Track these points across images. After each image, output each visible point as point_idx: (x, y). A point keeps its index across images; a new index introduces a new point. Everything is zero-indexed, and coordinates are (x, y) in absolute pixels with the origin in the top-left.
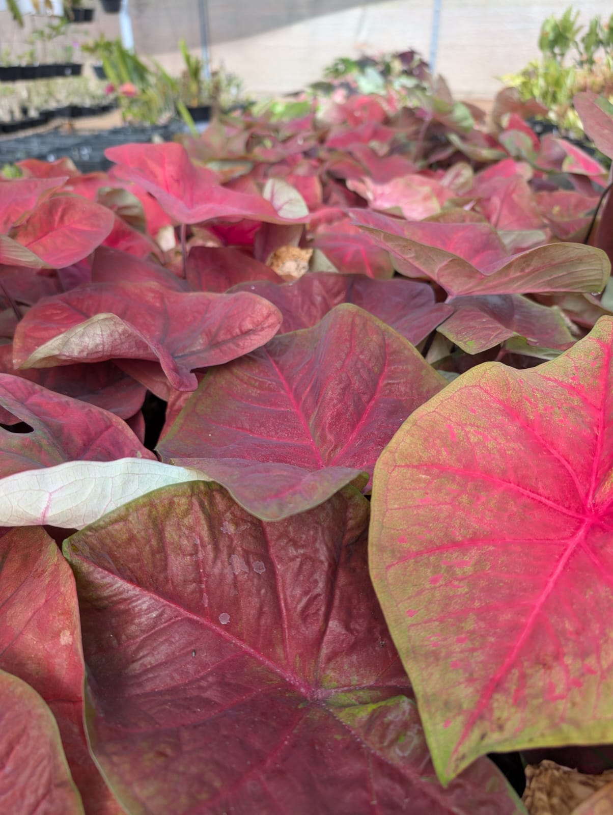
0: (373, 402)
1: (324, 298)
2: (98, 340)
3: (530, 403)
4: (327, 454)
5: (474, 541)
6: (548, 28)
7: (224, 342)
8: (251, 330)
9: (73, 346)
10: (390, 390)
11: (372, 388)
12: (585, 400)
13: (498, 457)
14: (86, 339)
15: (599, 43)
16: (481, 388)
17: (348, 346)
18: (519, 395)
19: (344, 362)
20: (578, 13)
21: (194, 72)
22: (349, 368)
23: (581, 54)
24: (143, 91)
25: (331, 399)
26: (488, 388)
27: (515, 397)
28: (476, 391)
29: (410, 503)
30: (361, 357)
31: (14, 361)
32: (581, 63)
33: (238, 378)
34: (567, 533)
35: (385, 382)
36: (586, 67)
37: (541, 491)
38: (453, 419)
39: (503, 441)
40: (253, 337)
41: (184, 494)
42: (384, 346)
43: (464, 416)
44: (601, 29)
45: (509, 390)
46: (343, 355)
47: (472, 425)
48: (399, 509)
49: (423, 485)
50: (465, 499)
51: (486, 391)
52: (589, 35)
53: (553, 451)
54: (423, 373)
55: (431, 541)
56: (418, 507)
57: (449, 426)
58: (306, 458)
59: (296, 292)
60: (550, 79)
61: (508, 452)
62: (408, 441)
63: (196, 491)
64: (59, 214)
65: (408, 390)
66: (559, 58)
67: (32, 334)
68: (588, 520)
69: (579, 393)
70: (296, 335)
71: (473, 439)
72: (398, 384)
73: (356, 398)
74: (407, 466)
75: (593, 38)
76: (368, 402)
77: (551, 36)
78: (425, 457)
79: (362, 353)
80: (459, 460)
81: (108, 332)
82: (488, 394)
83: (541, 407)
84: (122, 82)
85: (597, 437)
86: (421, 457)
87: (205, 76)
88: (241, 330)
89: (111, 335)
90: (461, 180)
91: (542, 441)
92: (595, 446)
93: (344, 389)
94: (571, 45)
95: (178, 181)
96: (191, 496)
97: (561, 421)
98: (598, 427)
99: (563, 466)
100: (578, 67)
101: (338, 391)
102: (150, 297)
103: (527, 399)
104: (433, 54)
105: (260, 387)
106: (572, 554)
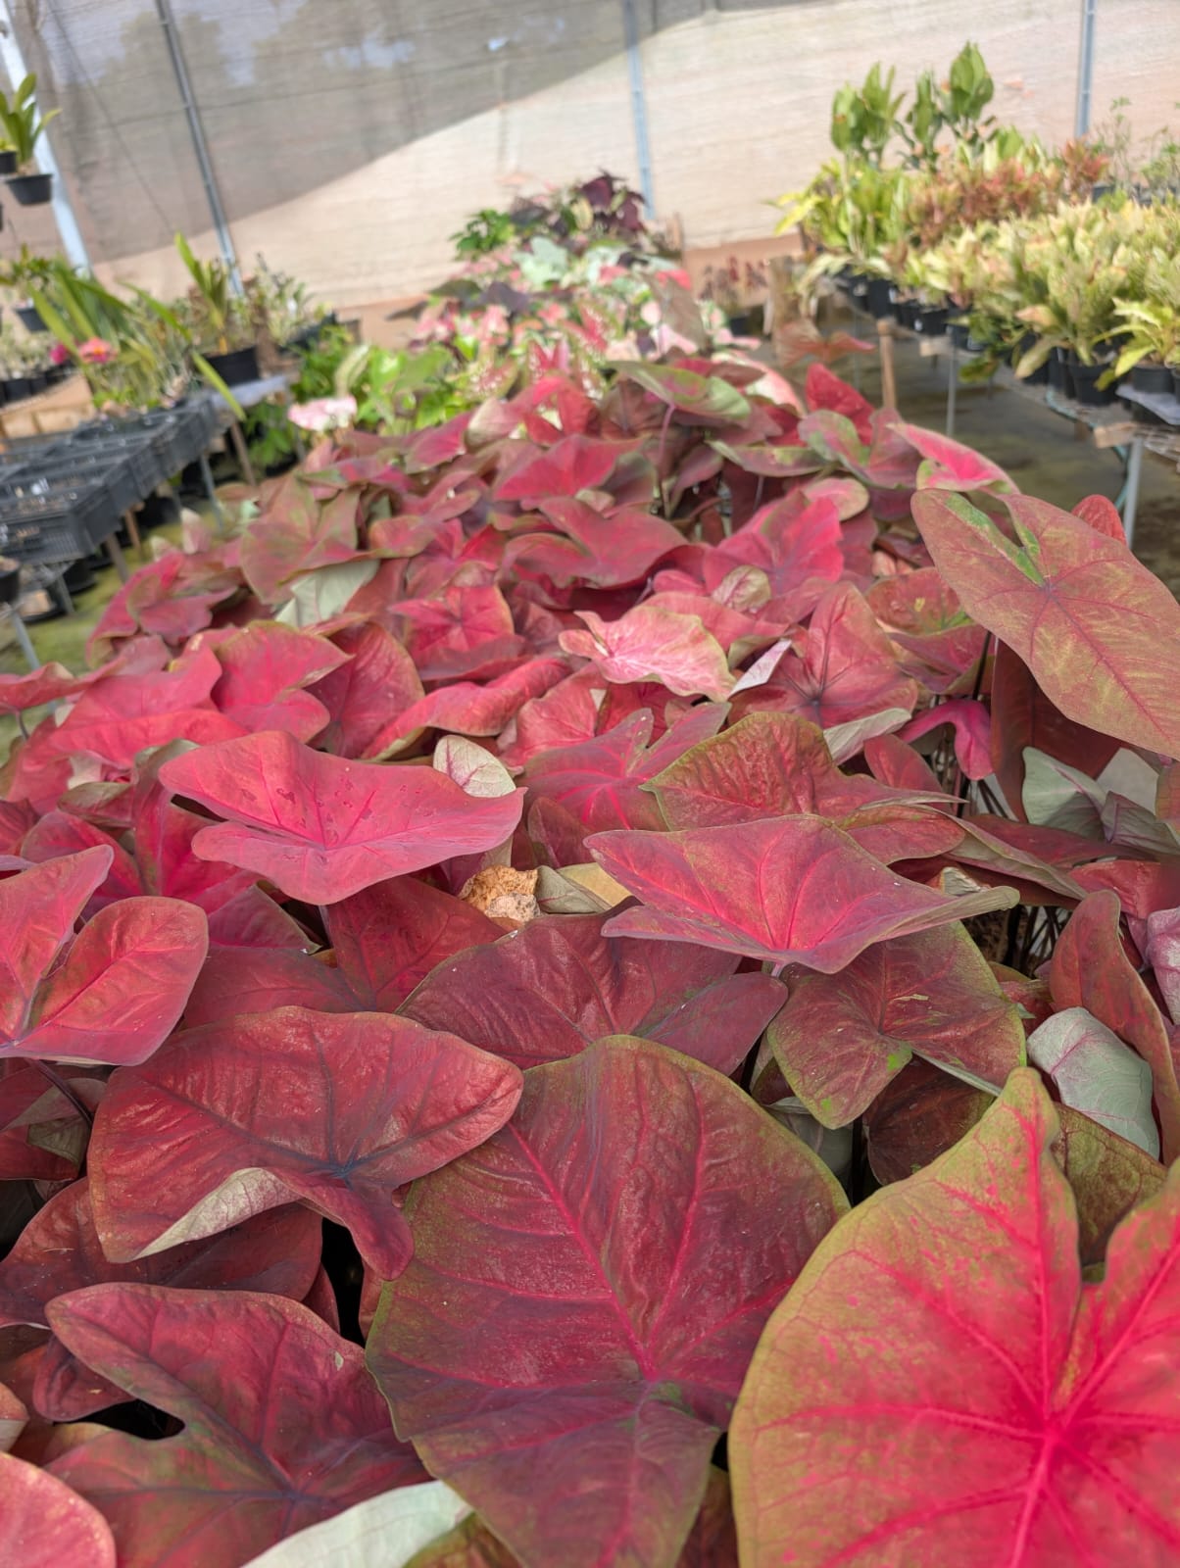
0: (695, 1204)
1: (572, 958)
2: (242, 1203)
3: (934, 1260)
4: (640, 1321)
5: (891, 1526)
6: (843, 109)
7: (437, 1127)
8: (474, 1107)
9: (205, 1223)
10: (718, 1178)
11: (686, 1182)
12: (1012, 1233)
13: (901, 1373)
14: (224, 1207)
15: (939, 118)
16: (858, 1254)
17: (637, 1117)
18: (914, 1251)
19: (636, 1148)
20: (892, 73)
21: (213, 291)
22: (646, 1158)
23: (912, 144)
24: (124, 346)
25: (629, 1221)
26: (868, 1250)
27: (909, 1257)
28: (852, 1261)
29: (790, 1489)
30: (661, 1131)
31: (101, 1238)
32: (915, 160)
33: (467, 1178)
34: (1022, 1474)
35: (707, 1163)
36: (924, 164)
37: (974, 1409)
38: (826, 1325)
39: (903, 1345)
40: (480, 1117)
41: (457, 1549)
42: (693, 1100)
43: (842, 1317)
44: (938, 93)
45: (898, 1246)
46: (632, 1135)
47: (856, 1328)
48: (774, 1505)
49: (802, 1451)
50: (866, 1458)
51: (866, 1257)
52: (918, 106)
53: (980, 1338)
54: (762, 1134)
55: (830, 1547)
56: (801, 1493)
57: (823, 1340)
58: (607, 1330)
59: (524, 951)
60: (865, 200)
61: (916, 1362)
62: (768, 1381)
63: (473, 1533)
64: (114, 935)
65: (744, 1170)
66: (873, 156)
67: (115, 1170)
68: (1050, 1441)
69: (1001, 1221)
70: (545, 1073)
71: (861, 1352)
72: (726, 1163)
73: (667, 1209)
74: (775, 1424)
75: (927, 112)
76: (687, 1208)
77: (852, 122)
78: (798, 1399)
79: (660, 1124)
80: (846, 1393)
81: (256, 1186)
82: (870, 1260)
83: (949, 1263)
84: (80, 340)
85: (1038, 1298)
86: (791, 1403)
87: (232, 292)
88: (458, 1108)
89: (261, 1188)
90: (751, 589)
91: (961, 1324)
92: (1039, 1318)
93: (645, 1199)
94: (891, 131)
95: (290, 796)
96: (468, 1547)
97: (984, 1285)
98: (1037, 1279)
99: (998, 1362)
100: (909, 165)
101: (636, 1206)
102: (290, 1036)
103: (928, 1255)
104: (645, 172)
105: (506, 1192)
106: (1036, 1514)
